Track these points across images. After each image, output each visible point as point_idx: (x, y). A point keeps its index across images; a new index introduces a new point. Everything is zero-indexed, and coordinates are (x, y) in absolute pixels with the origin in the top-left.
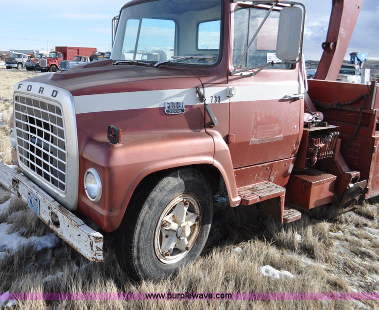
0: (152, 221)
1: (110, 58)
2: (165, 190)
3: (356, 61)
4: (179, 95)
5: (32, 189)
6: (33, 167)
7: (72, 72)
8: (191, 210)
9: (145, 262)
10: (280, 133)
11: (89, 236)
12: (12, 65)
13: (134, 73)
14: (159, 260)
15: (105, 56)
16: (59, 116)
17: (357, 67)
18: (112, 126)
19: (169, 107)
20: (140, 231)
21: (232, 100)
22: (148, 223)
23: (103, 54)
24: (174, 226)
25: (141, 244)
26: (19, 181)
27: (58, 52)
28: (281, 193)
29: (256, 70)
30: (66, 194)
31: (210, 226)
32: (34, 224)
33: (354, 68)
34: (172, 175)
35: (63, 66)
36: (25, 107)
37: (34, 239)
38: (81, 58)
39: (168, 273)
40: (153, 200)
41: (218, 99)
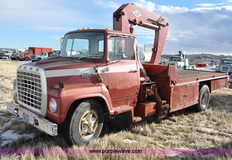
0: (77, 119)
1: (60, 56)
2: (82, 107)
3: (182, 55)
4: (87, 70)
5: (25, 111)
6: (25, 102)
7: (44, 61)
8: (94, 116)
9: (75, 137)
10: (130, 85)
11: (52, 125)
12: (3, 57)
13: (70, 62)
14: (81, 137)
15: (57, 53)
16: (39, 79)
17: (182, 58)
18: (61, 82)
19: (83, 75)
20: (72, 123)
21: (109, 72)
22: (76, 121)
23: (55, 51)
24: (87, 122)
25: (73, 129)
26: (18, 109)
27: (30, 50)
28: (132, 109)
29: (118, 60)
30: (41, 111)
31: (102, 124)
32: (24, 129)
33: (180, 58)
34: (85, 101)
35: (33, 58)
36: (23, 76)
37: (25, 135)
38: (43, 53)
39: (84, 142)
40: (77, 111)
41: (103, 72)
